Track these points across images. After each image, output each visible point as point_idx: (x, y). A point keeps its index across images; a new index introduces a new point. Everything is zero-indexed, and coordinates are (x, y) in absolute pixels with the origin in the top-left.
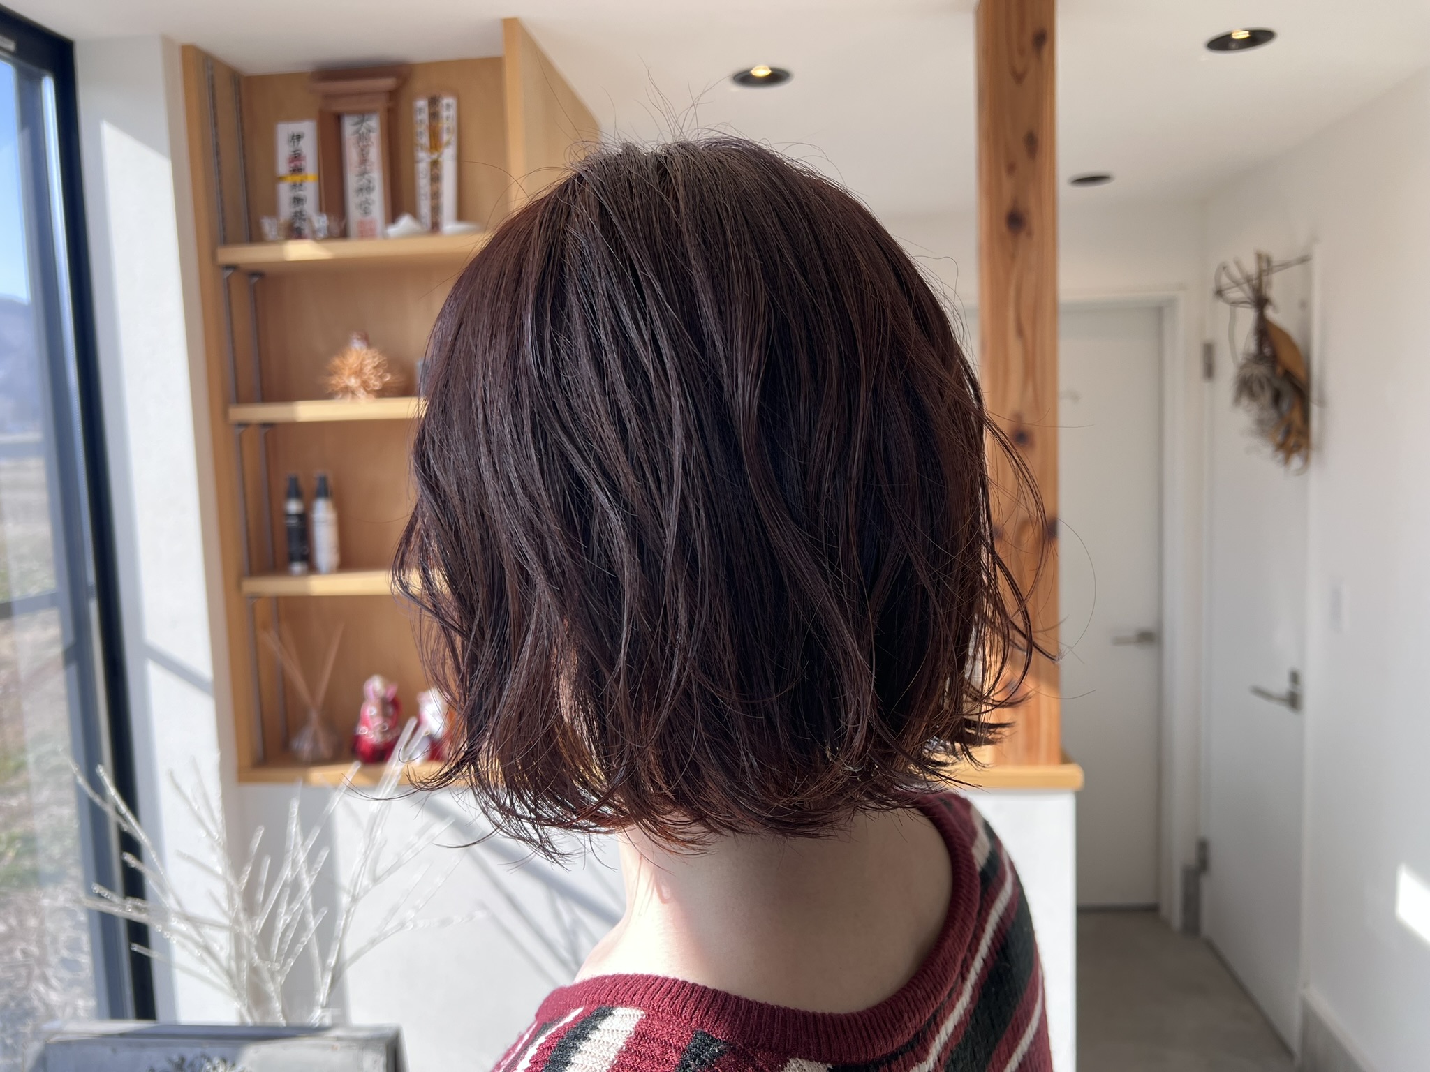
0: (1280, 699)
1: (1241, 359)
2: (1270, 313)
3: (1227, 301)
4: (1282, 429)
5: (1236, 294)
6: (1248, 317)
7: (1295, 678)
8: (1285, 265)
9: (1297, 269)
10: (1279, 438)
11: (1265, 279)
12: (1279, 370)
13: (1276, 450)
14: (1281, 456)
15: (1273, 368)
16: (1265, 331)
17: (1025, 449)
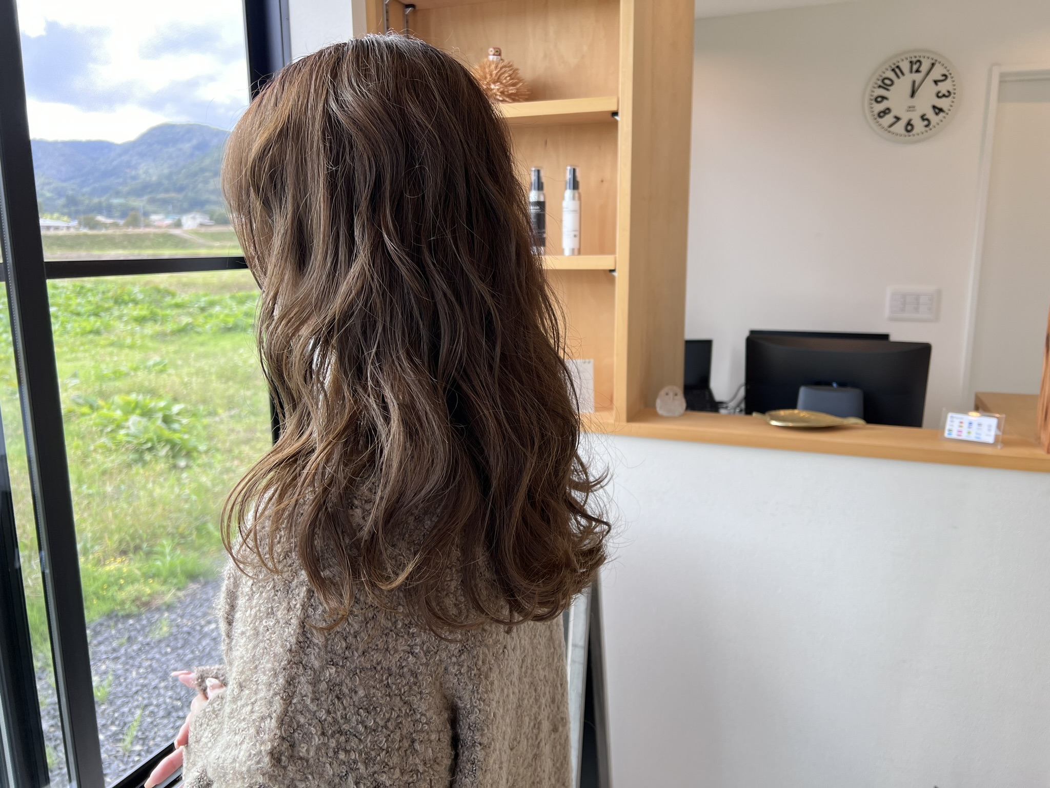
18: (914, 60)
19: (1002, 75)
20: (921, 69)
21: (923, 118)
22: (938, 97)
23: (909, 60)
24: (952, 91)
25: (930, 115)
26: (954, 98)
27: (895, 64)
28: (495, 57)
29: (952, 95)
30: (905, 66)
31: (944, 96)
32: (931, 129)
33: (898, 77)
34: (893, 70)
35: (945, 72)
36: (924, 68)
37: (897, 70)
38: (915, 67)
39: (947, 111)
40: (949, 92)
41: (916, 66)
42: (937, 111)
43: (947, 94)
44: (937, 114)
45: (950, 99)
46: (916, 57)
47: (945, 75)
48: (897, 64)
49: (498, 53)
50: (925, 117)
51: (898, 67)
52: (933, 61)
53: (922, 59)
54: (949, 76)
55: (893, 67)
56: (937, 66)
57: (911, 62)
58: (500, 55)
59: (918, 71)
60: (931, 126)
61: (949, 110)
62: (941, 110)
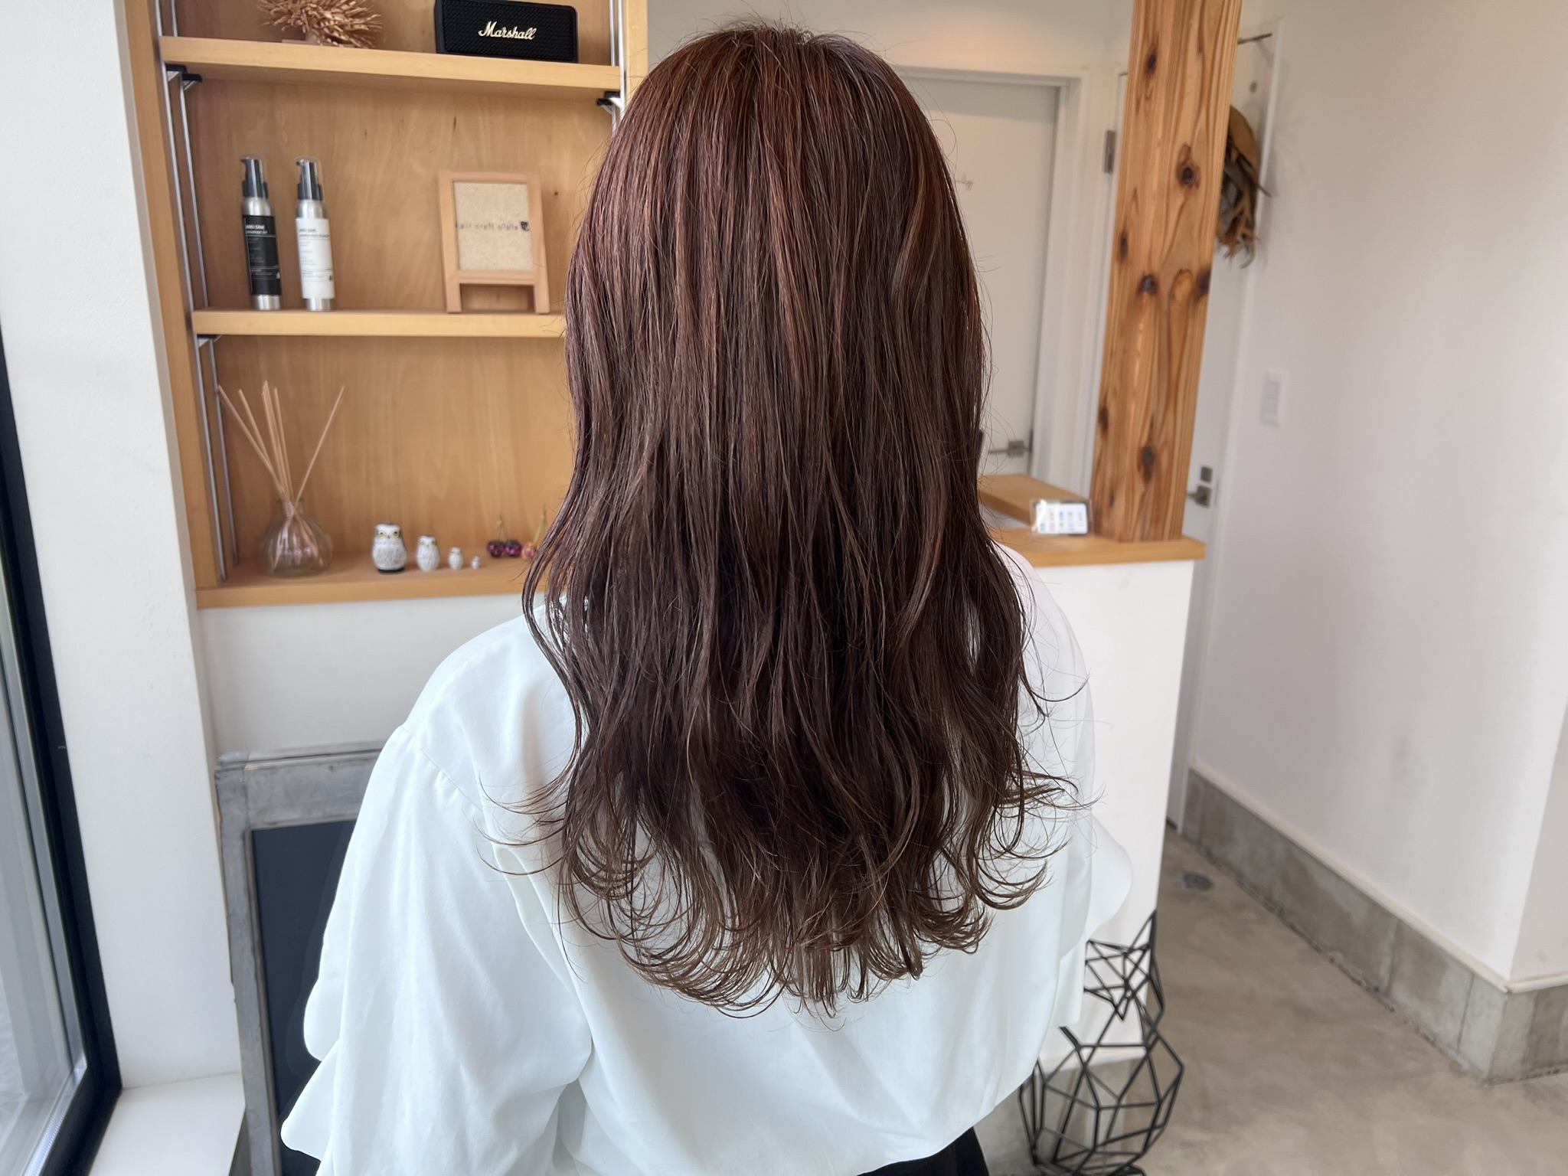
0: (1193, 496)
7: (1206, 474)
13: (1220, 241)
14: (1225, 249)
15: (1228, 151)
17: (1191, 187)
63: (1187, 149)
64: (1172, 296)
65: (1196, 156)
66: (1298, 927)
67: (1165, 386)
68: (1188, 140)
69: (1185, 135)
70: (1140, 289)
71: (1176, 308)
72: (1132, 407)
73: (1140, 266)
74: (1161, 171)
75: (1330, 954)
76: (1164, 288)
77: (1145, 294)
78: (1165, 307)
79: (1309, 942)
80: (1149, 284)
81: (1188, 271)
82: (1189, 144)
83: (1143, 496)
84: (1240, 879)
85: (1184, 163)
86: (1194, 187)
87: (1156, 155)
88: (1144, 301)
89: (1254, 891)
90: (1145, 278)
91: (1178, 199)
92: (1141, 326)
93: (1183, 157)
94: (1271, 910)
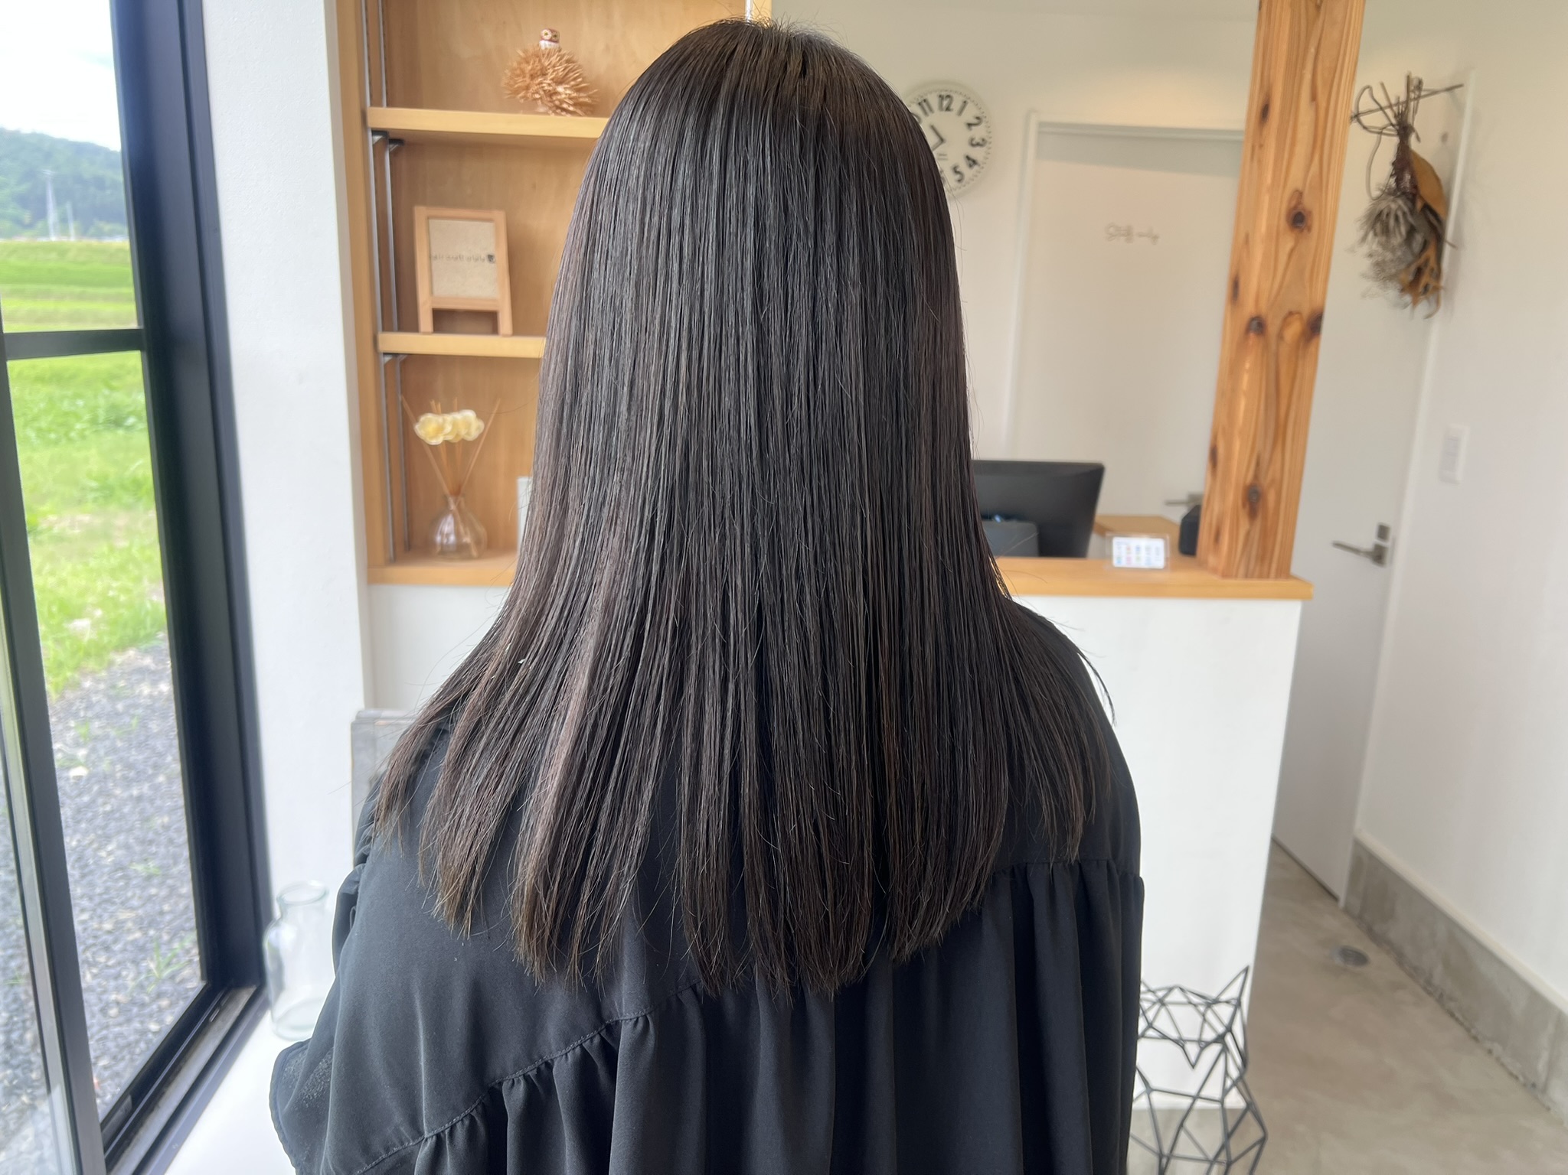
0: (1367, 554)
1: (1376, 193)
2: (1413, 144)
3: (1365, 128)
4: (1413, 268)
5: (1377, 120)
6: (1390, 145)
7: (1383, 532)
8: (1434, 93)
9: (1445, 95)
10: (1411, 278)
11: (1412, 104)
12: (1419, 205)
13: (1403, 290)
14: (1408, 298)
15: (1413, 202)
16: (1404, 161)
17: (1302, 231)
18: (944, 94)
19: (1041, 125)
20: (952, 107)
21: (956, 170)
22: (973, 145)
23: (938, 93)
24: (987, 139)
25: (963, 167)
26: (990, 148)
27: (922, 97)
28: (553, 44)
29: (988, 145)
30: (934, 101)
31: (978, 144)
32: (964, 186)
33: (926, 113)
34: (920, 104)
35: (978, 113)
36: (956, 105)
37: (924, 104)
38: (945, 103)
39: (982, 165)
40: (983, 140)
41: (946, 99)
42: (971, 162)
43: (981, 142)
44: (970, 166)
45: (984, 149)
46: (946, 91)
47: (978, 118)
48: (925, 97)
49: (555, 39)
50: (958, 170)
51: (925, 101)
52: (964, 99)
53: (952, 94)
54: (984, 119)
55: (920, 101)
56: (970, 106)
57: (940, 96)
58: (556, 42)
59: (948, 109)
60: (964, 183)
61: (985, 163)
62: (974, 162)
63: (1299, 194)
64: (1280, 337)
65: (1308, 202)
66: (1457, 1015)
67: (1272, 425)
68: (1300, 186)
69: (1296, 179)
70: (1248, 330)
71: (1285, 350)
72: (1237, 445)
73: (1249, 309)
74: (1269, 216)
75: (1488, 1045)
76: (1272, 328)
77: (1252, 335)
78: (1273, 347)
79: (1468, 1030)
80: (1258, 325)
81: (1299, 313)
82: (1300, 189)
83: (1248, 534)
84: (1400, 959)
85: (1295, 207)
86: (1305, 231)
87: (1266, 199)
88: (1251, 342)
89: (1414, 972)
90: (1253, 319)
91: (1288, 243)
92: (1247, 366)
93: (1294, 203)
94: (1430, 993)
